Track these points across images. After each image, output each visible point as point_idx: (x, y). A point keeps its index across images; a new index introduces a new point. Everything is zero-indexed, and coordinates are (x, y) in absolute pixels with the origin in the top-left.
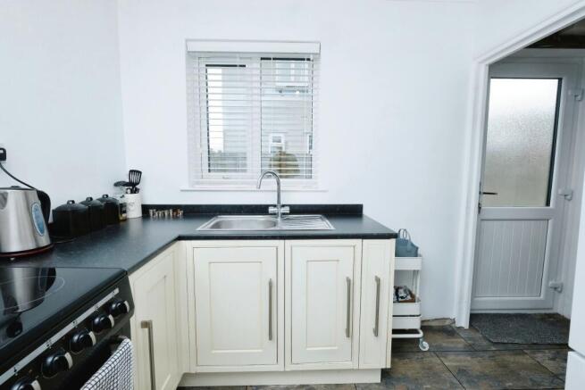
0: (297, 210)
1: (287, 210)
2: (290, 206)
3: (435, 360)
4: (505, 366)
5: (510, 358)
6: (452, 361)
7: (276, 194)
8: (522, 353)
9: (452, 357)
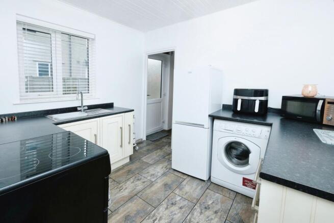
0: (91, 107)
1: (86, 108)
2: (88, 106)
3: (141, 150)
4: (157, 145)
5: (157, 143)
6: (145, 149)
7: (81, 101)
8: (159, 141)
9: (144, 148)
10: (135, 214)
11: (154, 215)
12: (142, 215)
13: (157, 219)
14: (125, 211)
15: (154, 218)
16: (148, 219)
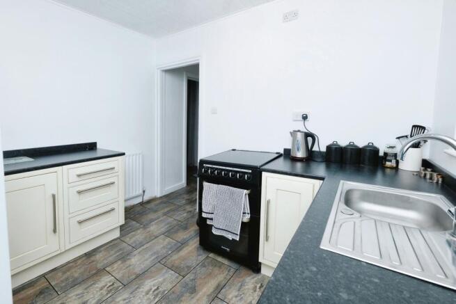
10: (182, 296)
11: (156, 296)
12: (173, 296)
13: (154, 291)
14: (198, 300)
15: (156, 292)
16: (165, 291)
